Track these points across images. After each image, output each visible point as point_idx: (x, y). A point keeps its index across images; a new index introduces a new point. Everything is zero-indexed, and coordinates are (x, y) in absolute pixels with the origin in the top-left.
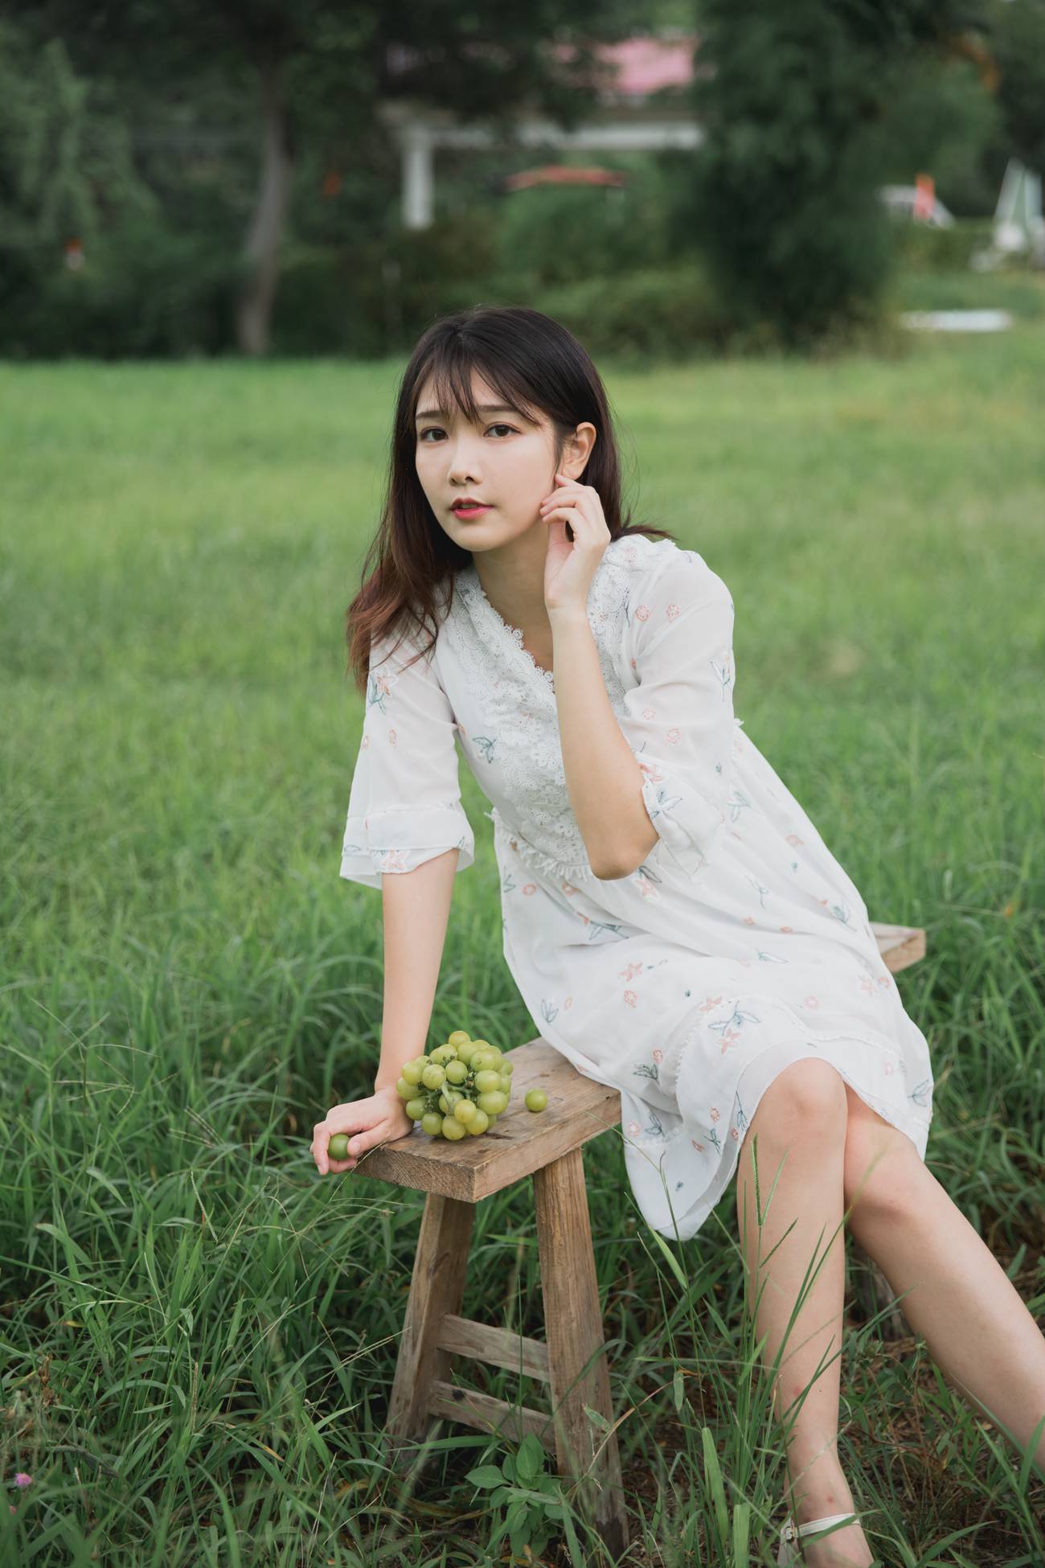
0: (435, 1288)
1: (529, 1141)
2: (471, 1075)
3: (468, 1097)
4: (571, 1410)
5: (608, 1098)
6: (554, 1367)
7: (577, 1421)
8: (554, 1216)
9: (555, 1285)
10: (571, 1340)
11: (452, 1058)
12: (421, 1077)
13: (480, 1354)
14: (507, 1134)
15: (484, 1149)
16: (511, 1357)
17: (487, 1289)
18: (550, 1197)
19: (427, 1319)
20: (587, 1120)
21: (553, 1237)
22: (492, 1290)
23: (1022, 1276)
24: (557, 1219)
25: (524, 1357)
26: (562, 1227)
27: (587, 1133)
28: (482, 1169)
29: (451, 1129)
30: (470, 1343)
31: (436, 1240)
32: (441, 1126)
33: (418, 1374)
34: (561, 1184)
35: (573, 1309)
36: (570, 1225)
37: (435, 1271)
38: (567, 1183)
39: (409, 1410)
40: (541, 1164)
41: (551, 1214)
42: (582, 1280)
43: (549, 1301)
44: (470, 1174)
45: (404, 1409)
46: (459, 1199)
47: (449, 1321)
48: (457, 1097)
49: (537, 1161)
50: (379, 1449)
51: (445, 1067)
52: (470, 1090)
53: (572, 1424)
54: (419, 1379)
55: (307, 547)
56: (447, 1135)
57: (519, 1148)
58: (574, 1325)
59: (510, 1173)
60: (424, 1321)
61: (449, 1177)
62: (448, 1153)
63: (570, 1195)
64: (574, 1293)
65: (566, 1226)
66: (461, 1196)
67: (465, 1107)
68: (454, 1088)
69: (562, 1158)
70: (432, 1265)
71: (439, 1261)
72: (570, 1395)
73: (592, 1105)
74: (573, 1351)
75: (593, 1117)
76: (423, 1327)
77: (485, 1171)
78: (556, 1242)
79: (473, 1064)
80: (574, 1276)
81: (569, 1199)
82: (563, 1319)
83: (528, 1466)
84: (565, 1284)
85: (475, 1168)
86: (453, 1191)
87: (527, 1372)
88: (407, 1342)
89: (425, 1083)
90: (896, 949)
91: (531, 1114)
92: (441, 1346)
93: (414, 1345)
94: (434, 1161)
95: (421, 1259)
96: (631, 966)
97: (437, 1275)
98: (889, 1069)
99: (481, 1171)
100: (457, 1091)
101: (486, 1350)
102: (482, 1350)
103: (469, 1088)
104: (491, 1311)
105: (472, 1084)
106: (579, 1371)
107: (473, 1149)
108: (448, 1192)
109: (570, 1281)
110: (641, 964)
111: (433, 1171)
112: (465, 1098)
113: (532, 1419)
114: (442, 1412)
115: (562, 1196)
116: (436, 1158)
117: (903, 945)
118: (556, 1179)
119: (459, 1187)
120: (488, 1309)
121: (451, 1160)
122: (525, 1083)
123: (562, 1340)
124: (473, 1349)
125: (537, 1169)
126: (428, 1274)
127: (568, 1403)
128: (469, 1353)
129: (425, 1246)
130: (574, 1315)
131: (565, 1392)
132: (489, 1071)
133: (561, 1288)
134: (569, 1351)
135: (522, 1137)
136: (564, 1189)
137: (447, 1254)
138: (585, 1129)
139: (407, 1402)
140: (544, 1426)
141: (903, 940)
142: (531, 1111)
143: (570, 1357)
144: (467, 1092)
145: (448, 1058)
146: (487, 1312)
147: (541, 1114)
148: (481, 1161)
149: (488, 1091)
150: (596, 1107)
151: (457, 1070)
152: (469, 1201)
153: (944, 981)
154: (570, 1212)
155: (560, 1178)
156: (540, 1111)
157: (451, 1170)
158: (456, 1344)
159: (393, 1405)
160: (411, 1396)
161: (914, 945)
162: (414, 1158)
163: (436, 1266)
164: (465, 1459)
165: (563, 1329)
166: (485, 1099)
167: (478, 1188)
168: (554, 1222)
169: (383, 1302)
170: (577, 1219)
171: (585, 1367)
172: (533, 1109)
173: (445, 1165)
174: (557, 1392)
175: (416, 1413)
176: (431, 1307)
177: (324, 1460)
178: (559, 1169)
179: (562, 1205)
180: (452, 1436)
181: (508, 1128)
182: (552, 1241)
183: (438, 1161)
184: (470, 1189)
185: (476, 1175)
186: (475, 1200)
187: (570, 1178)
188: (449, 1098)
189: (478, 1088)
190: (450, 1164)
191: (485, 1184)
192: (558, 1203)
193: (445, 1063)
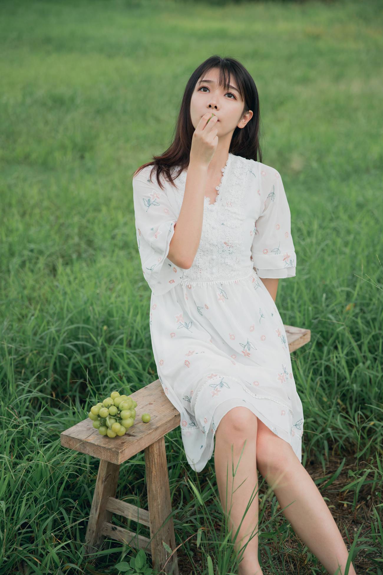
0: (105, 488)
1: (142, 438)
2: (119, 412)
3: (118, 421)
4: (158, 539)
5: (175, 416)
6: (151, 523)
7: (160, 544)
8: (152, 464)
9: (152, 491)
10: (158, 512)
11: (111, 405)
12: (99, 412)
13: (122, 513)
14: (133, 434)
15: (123, 441)
16: (135, 516)
17: (129, 477)
18: (151, 457)
19: (102, 500)
20: (166, 426)
21: (152, 472)
22: (131, 477)
23: (345, 468)
24: (154, 465)
25: (139, 516)
26: (156, 469)
27: (166, 431)
28: (122, 451)
29: (111, 434)
30: (119, 509)
31: (106, 469)
32: (107, 432)
33: (98, 521)
34: (155, 451)
35: (159, 500)
36: (159, 467)
37: (105, 481)
38: (158, 451)
39: (94, 534)
40: (147, 446)
41: (151, 463)
42: (164, 488)
43: (150, 497)
44: (117, 454)
45: (92, 534)
46: (113, 463)
47: (111, 500)
48: (113, 421)
49: (145, 445)
50: (81, 554)
51: (108, 409)
52: (119, 418)
53: (158, 545)
54: (98, 523)
55: (72, 99)
56: (109, 435)
57: (138, 441)
58: (160, 506)
59: (134, 451)
60: (100, 501)
61: (109, 454)
62: (109, 443)
63: (159, 455)
64: (160, 494)
65: (157, 468)
66: (114, 461)
67: (117, 426)
68: (112, 417)
69: (156, 442)
70: (104, 479)
71: (107, 477)
72: (158, 534)
73: (169, 419)
74: (159, 516)
75: (169, 425)
76: (100, 503)
77: (123, 452)
78: (153, 474)
79: (120, 407)
80: (160, 487)
81: (159, 457)
82: (155, 504)
83: (140, 563)
84: (156, 491)
85: (120, 451)
86: (111, 459)
87: (141, 522)
88: (93, 508)
89: (100, 415)
90: (298, 339)
91: (145, 424)
92: (108, 509)
93: (96, 510)
94: (103, 447)
95: (99, 476)
96: (190, 352)
97: (106, 483)
98: (284, 413)
99: (121, 452)
100: (113, 418)
101: (125, 512)
102: (123, 512)
103: (118, 417)
104: (130, 486)
105: (119, 416)
106: (161, 525)
107: (119, 442)
108: (108, 459)
109: (158, 489)
110: (193, 352)
111: (103, 451)
112: (116, 421)
113: (143, 540)
114: (108, 535)
115: (156, 456)
116: (104, 446)
117: (301, 338)
118: (154, 450)
119: (113, 458)
120: (129, 485)
121: (110, 447)
122: (142, 408)
123: (155, 513)
124: (119, 511)
125: (145, 447)
126: (102, 483)
127: (156, 537)
128: (119, 513)
129: (101, 471)
130: (159, 503)
131: (156, 532)
132: (126, 411)
133: (155, 492)
134: (158, 517)
135: (139, 435)
136: (157, 454)
137: (110, 474)
138: (166, 429)
139: (93, 532)
140: (148, 544)
141: (301, 335)
142: (144, 422)
143: (158, 519)
144: (117, 419)
145: (110, 405)
146: (129, 487)
147: (147, 424)
148: (121, 448)
149: (126, 419)
150: (171, 420)
151: (114, 410)
152: (117, 464)
153: (321, 340)
154: (159, 462)
155: (155, 449)
156: (147, 422)
157: (110, 452)
158: (113, 509)
159: (88, 533)
160: (95, 529)
161: (305, 337)
162: (95, 445)
163: (105, 480)
164: (115, 558)
165: (155, 508)
166: (124, 422)
167: (121, 459)
168: (152, 466)
169: (86, 486)
170: (162, 464)
171: (164, 523)
172: (145, 422)
173: (108, 449)
174: (153, 532)
175: (97, 535)
176: (103, 495)
177: (57, 563)
178: (155, 446)
179: (155, 460)
180: (111, 548)
181: (134, 431)
182: (151, 474)
183: (105, 447)
184: (117, 459)
185: (120, 454)
186: (119, 463)
187: (159, 449)
188: (110, 422)
189: (122, 417)
190: (110, 449)
191: (124, 457)
192: (154, 459)
193: (108, 407)
